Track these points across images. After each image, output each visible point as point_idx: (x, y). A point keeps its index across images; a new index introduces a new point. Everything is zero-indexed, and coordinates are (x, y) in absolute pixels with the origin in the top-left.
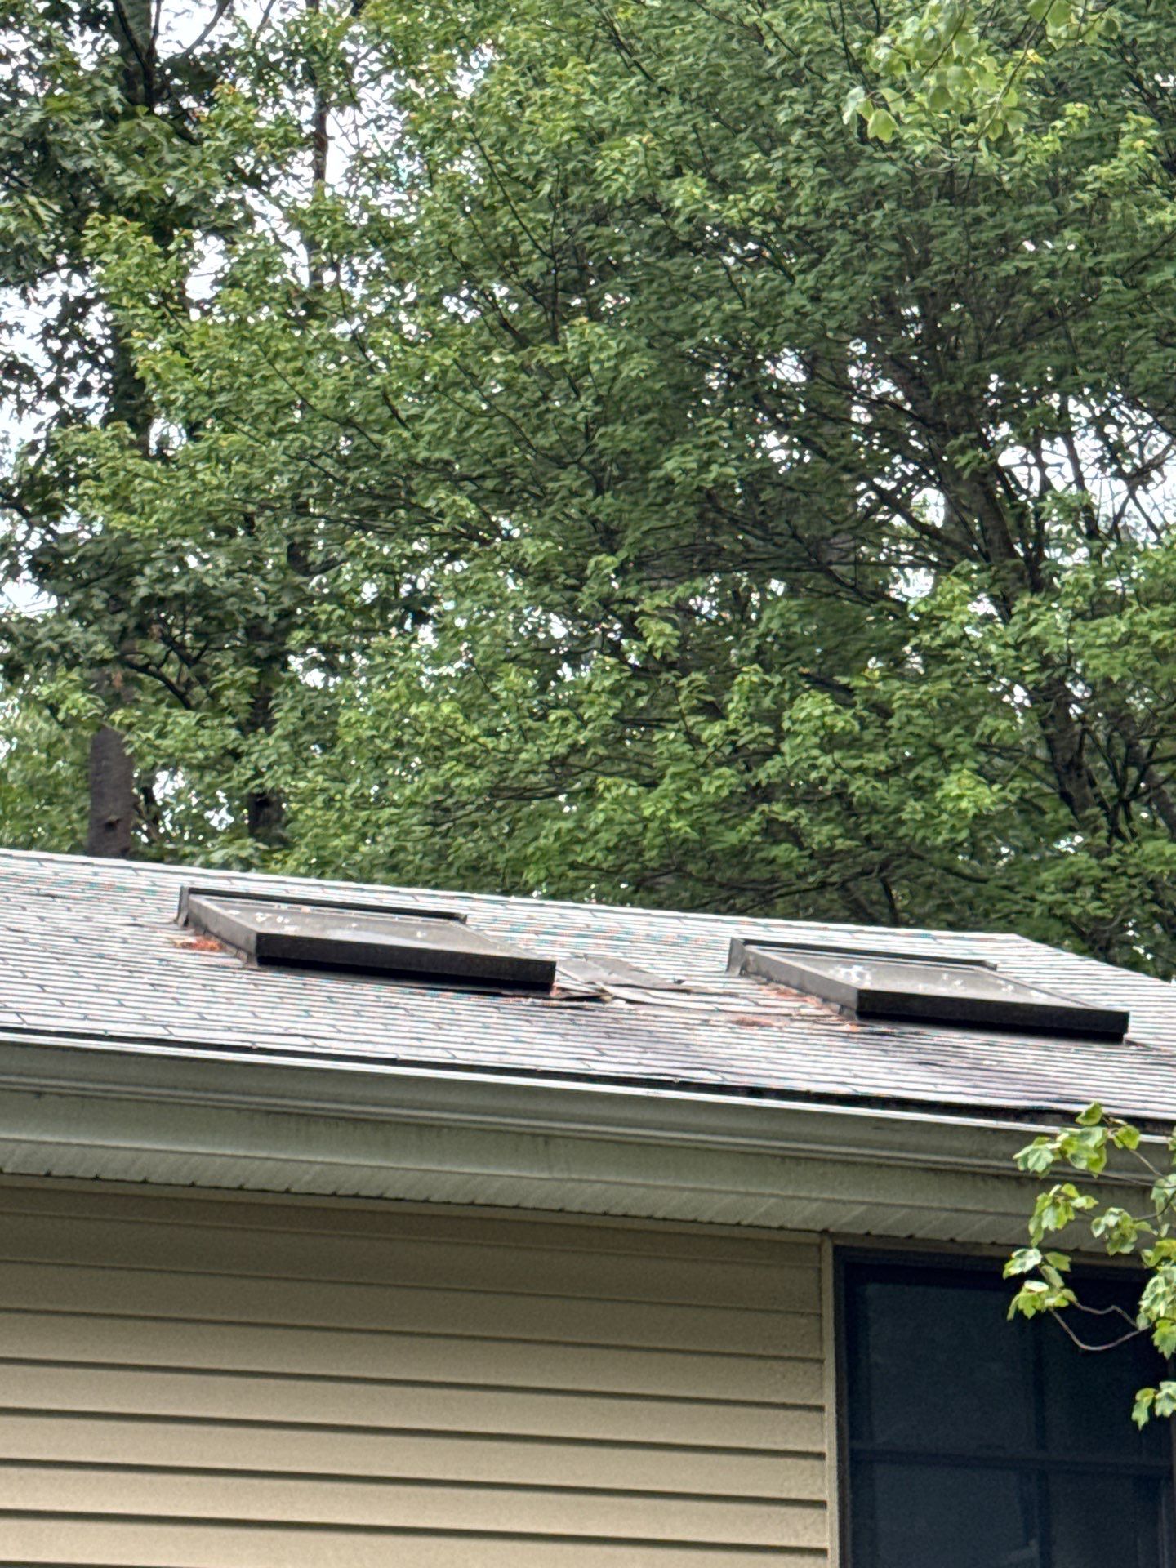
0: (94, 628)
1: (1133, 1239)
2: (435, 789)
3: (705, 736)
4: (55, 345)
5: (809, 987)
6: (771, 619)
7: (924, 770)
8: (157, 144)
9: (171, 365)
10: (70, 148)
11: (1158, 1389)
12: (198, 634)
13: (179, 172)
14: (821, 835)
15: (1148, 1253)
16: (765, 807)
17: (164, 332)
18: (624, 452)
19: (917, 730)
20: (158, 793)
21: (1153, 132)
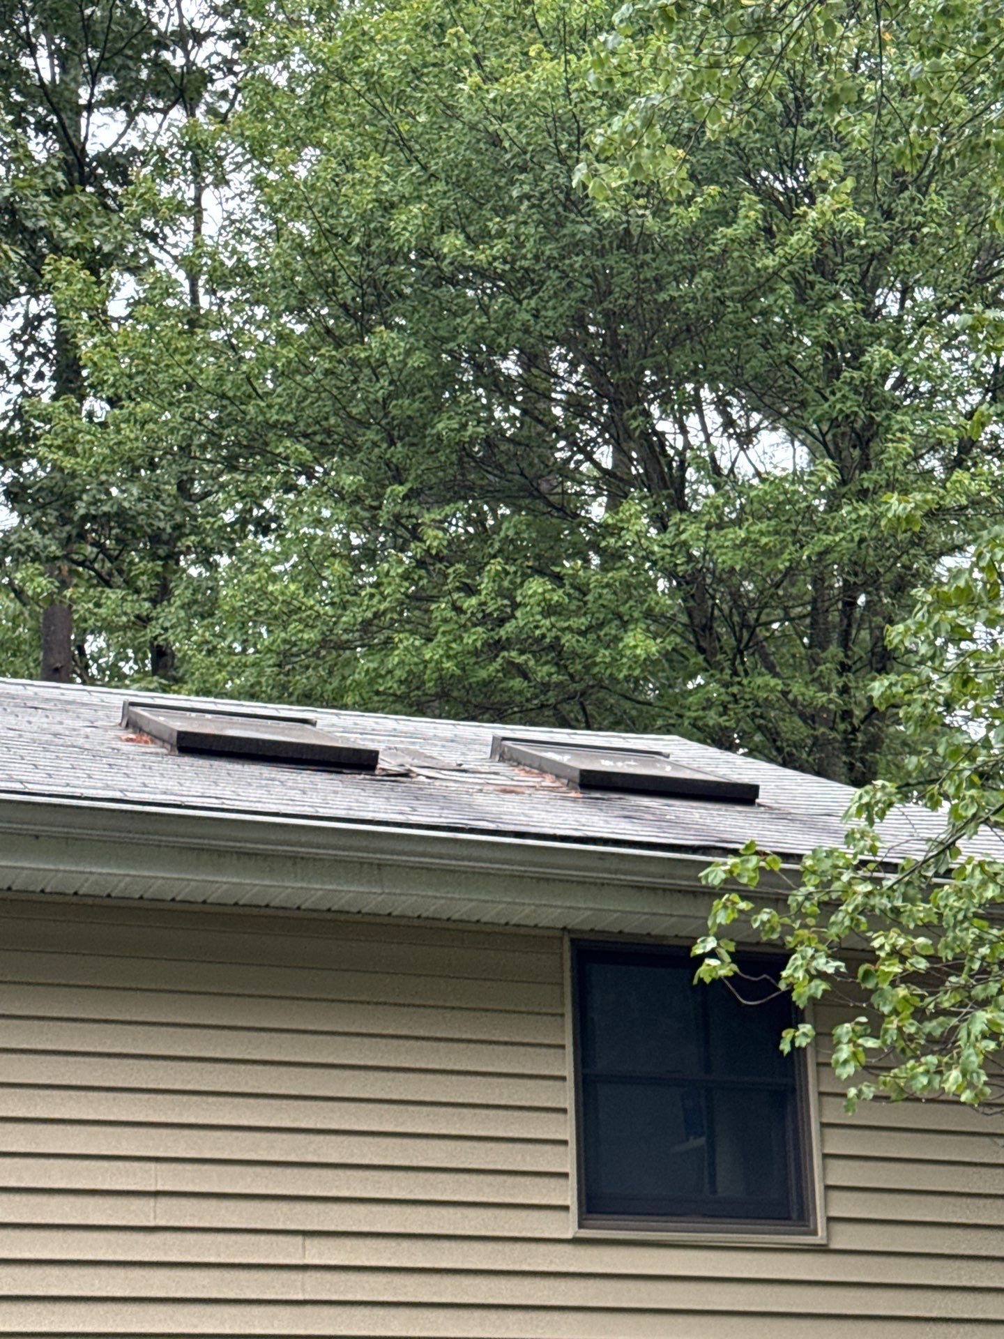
0: (50, 535)
1: (779, 929)
2: (285, 641)
3: (465, 606)
4: (19, 347)
5: (546, 768)
6: (508, 529)
7: (611, 629)
8: (90, 212)
9: (104, 357)
10: (30, 213)
11: (797, 1029)
12: (119, 540)
13: (104, 230)
14: (543, 672)
15: (789, 939)
16: (505, 654)
17: (98, 335)
18: (409, 417)
19: (605, 603)
20: (88, 648)
21: (760, 206)
